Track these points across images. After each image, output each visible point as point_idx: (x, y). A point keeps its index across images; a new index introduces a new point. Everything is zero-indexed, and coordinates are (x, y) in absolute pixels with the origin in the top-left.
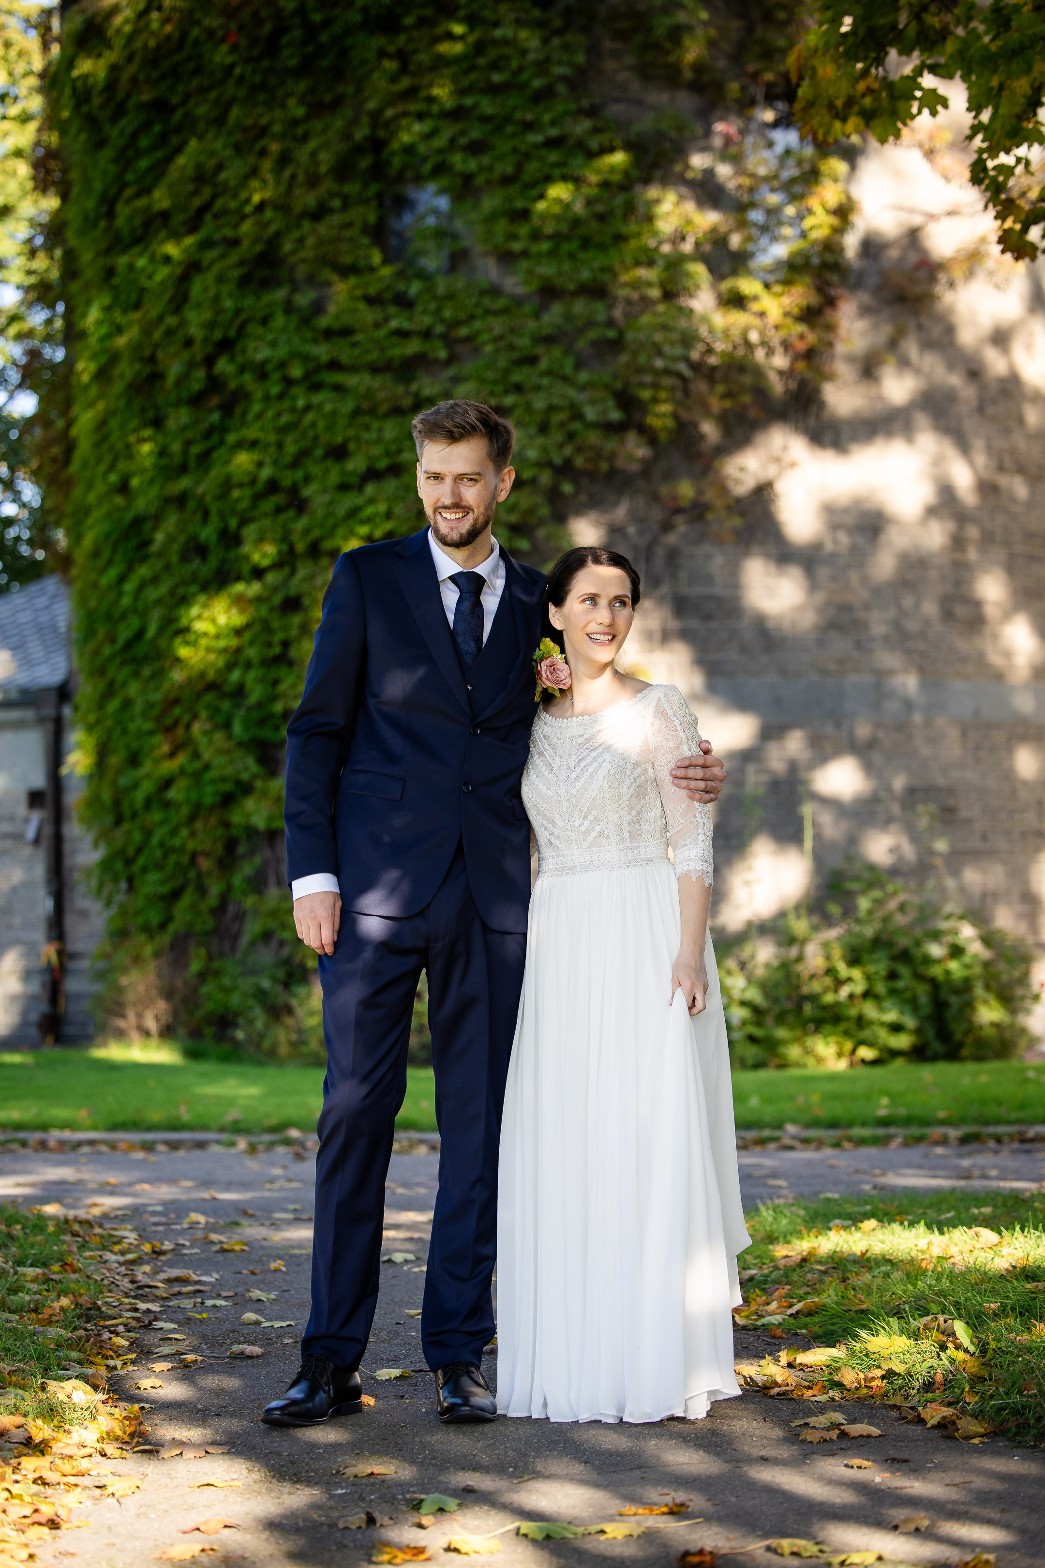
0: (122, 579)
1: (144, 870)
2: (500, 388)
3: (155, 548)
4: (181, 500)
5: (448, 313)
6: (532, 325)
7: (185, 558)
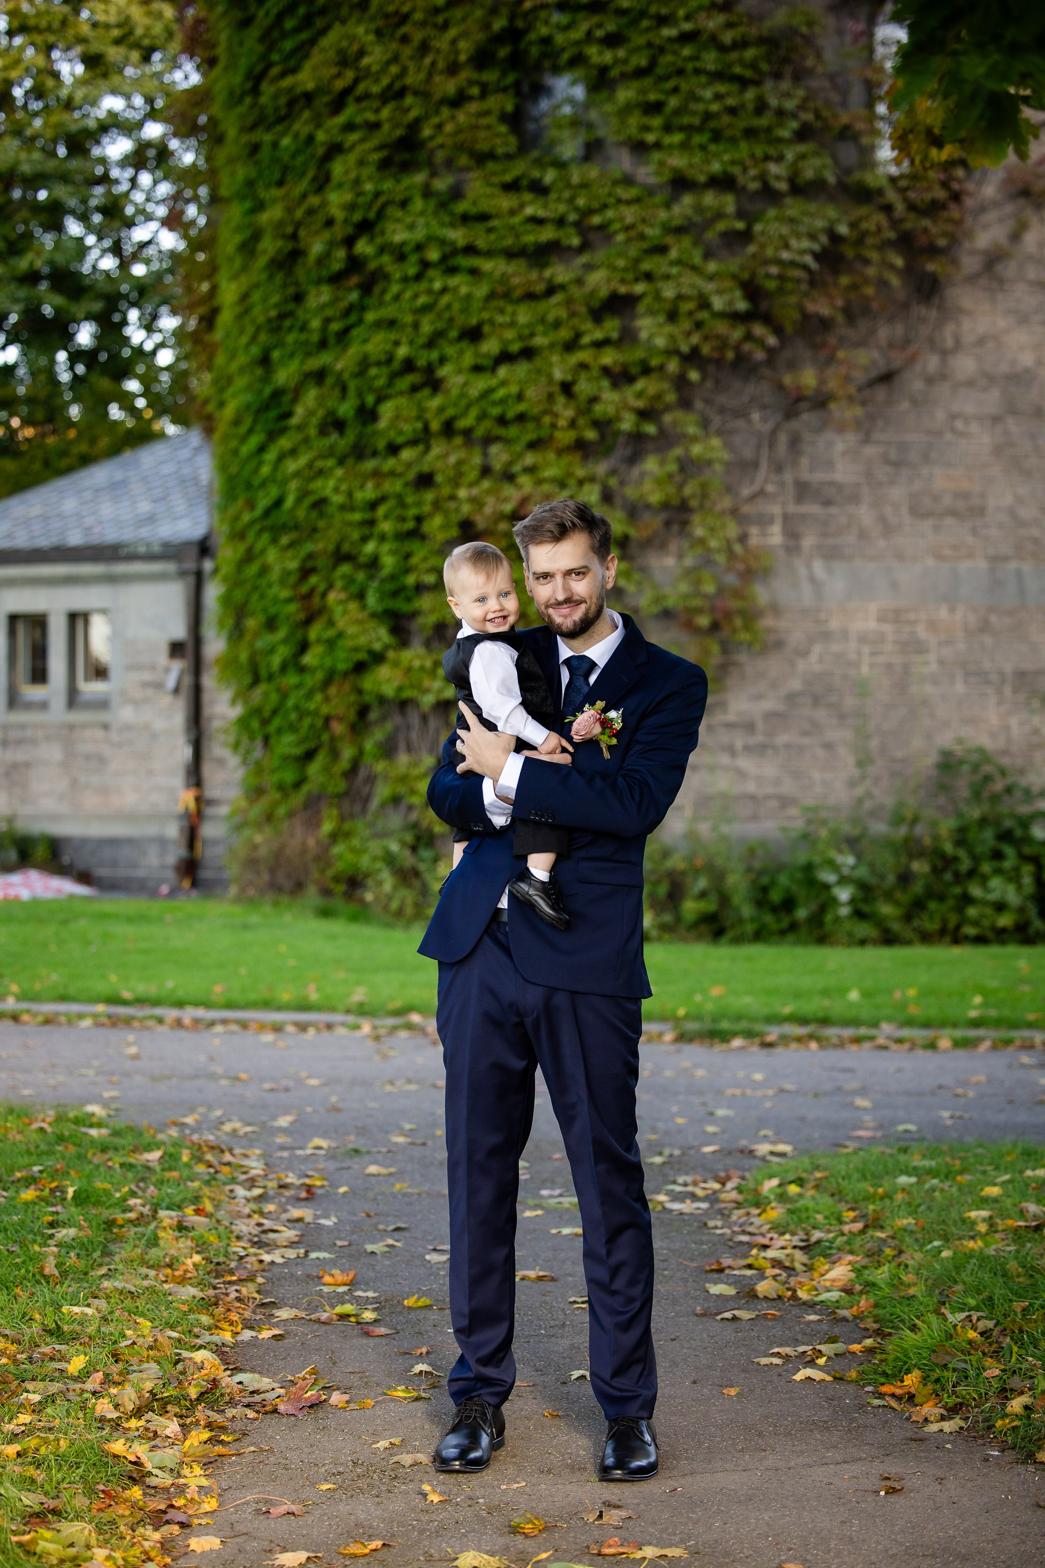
0: (262, 449)
1: (279, 731)
2: (630, 276)
3: (295, 421)
4: (319, 376)
5: (581, 202)
6: (663, 215)
7: (323, 431)
